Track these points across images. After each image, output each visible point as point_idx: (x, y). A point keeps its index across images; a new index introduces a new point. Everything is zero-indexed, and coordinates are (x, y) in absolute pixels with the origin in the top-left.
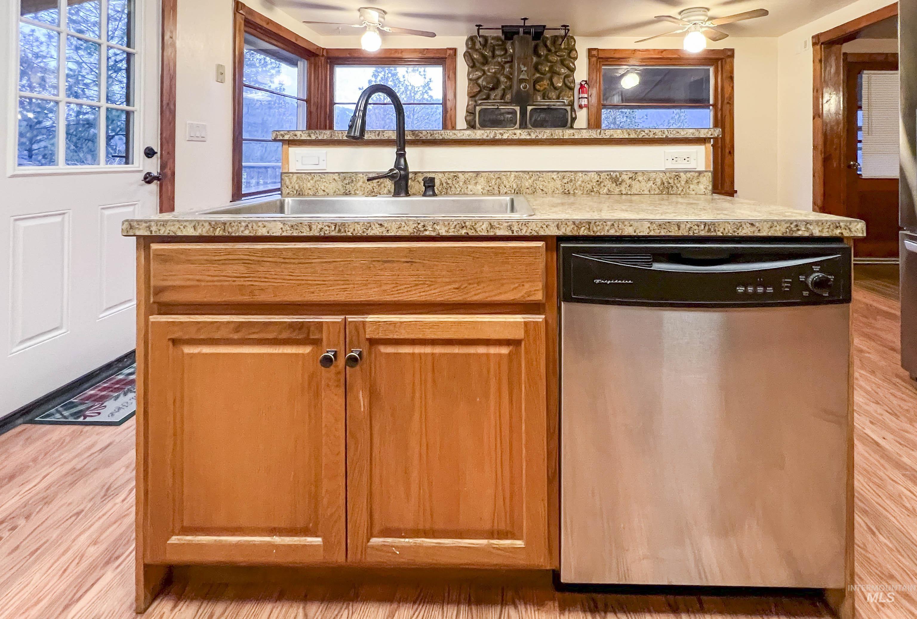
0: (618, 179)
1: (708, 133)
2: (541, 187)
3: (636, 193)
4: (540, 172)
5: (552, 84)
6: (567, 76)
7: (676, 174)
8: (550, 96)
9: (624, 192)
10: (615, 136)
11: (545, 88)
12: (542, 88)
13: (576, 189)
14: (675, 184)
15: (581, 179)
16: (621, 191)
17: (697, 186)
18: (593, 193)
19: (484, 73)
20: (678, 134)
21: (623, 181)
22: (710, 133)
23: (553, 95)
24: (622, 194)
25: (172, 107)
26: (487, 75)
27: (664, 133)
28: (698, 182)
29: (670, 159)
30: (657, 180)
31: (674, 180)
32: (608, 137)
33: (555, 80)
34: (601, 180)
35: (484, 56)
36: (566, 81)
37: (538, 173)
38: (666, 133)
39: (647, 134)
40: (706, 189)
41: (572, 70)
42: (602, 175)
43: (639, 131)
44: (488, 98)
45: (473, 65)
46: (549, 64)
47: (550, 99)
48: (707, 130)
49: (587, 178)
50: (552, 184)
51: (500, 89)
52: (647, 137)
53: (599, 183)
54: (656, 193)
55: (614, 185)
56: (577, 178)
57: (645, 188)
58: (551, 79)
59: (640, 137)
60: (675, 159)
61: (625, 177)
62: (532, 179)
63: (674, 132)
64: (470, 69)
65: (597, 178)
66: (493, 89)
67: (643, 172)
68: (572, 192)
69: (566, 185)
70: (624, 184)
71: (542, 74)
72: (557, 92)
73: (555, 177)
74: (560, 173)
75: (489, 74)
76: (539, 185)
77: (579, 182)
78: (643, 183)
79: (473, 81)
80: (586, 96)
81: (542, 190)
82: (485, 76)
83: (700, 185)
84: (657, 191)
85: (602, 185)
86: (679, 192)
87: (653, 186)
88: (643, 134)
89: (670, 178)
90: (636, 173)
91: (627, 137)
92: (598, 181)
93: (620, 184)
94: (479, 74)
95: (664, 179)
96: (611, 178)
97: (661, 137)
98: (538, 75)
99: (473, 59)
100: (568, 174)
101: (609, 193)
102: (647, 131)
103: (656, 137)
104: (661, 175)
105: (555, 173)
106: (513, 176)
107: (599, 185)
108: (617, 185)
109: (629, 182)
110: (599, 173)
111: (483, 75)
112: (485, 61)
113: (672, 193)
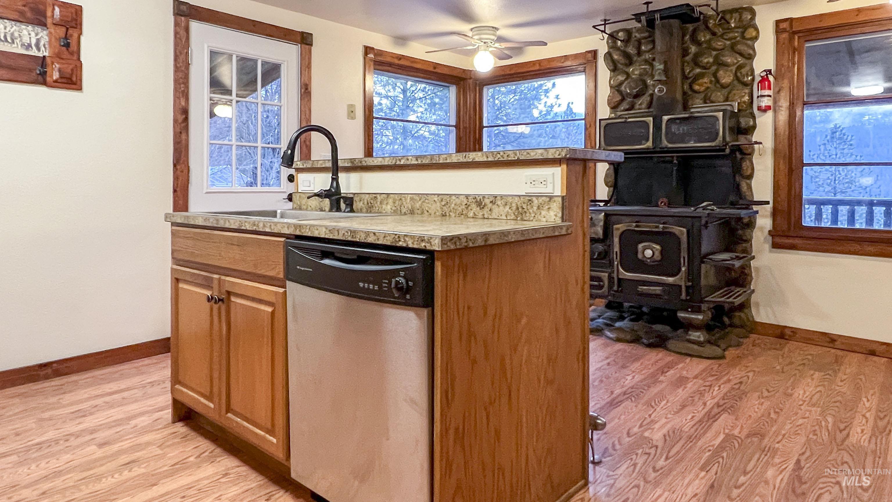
0: (482, 203)
1: (555, 153)
2: (427, 208)
3: (496, 217)
4: (426, 194)
5: (717, 81)
6: (740, 67)
7: (530, 198)
8: (713, 98)
9: (486, 216)
10: (477, 159)
11: (708, 88)
12: (703, 89)
13: (451, 211)
14: (528, 210)
15: (454, 202)
16: (483, 215)
17: (547, 213)
18: (462, 216)
19: (628, 75)
20: (528, 155)
21: (485, 205)
22: (558, 152)
23: (719, 95)
24: (484, 218)
25: (308, 143)
26: (632, 78)
27: (516, 155)
28: (549, 208)
29: (529, 183)
30: (514, 205)
31: (528, 205)
32: (471, 160)
33: (721, 73)
34: (468, 203)
35: (627, 56)
36: (739, 74)
37: (425, 196)
38: (518, 155)
39: (502, 156)
40: (556, 216)
41: (750, 57)
42: (469, 198)
43: (495, 153)
44: (632, 108)
45: (614, 68)
46: (714, 53)
47: (712, 102)
48: (555, 150)
49: (458, 201)
50: (434, 205)
51: (647, 94)
52: (502, 159)
53: (467, 206)
54: (512, 218)
55: (478, 208)
56: (451, 201)
57: (502, 213)
58: (715, 75)
59: (496, 159)
60: (533, 183)
61: (487, 201)
62: (422, 200)
63: (525, 153)
64: (612, 73)
65: (465, 202)
66: (637, 96)
67: (502, 197)
68: (448, 215)
69: (444, 207)
70: (486, 207)
71: (704, 68)
72: (725, 91)
73: (436, 199)
74: (440, 196)
75: (633, 76)
76: (426, 206)
77: (453, 205)
78: (501, 208)
79: (616, 88)
80: (770, 92)
81: (428, 211)
82: (629, 80)
83: (550, 211)
84: (513, 217)
85: (470, 208)
86: (532, 218)
87: (510, 211)
88: (499, 156)
89: (524, 203)
90: (496, 197)
91: (486, 160)
92: (466, 204)
93: (483, 208)
94: (621, 78)
95: (519, 204)
96: (477, 202)
97: (513, 159)
98: (698, 70)
99: (614, 62)
100: (445, 197)
101: (475, 217)
102: (502, 153)
103: (509, 159)
104: (517, 199)
105: (436, 196)
106: (409, 197)
107: (467, 208)
108: (480, 209)
109: (490, 205)
110: (467, 196)
111: (626, 79)
112: (629, 61)
113: (525, 219)
